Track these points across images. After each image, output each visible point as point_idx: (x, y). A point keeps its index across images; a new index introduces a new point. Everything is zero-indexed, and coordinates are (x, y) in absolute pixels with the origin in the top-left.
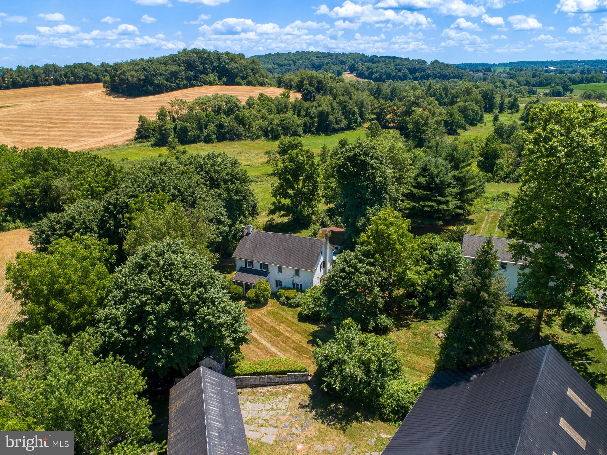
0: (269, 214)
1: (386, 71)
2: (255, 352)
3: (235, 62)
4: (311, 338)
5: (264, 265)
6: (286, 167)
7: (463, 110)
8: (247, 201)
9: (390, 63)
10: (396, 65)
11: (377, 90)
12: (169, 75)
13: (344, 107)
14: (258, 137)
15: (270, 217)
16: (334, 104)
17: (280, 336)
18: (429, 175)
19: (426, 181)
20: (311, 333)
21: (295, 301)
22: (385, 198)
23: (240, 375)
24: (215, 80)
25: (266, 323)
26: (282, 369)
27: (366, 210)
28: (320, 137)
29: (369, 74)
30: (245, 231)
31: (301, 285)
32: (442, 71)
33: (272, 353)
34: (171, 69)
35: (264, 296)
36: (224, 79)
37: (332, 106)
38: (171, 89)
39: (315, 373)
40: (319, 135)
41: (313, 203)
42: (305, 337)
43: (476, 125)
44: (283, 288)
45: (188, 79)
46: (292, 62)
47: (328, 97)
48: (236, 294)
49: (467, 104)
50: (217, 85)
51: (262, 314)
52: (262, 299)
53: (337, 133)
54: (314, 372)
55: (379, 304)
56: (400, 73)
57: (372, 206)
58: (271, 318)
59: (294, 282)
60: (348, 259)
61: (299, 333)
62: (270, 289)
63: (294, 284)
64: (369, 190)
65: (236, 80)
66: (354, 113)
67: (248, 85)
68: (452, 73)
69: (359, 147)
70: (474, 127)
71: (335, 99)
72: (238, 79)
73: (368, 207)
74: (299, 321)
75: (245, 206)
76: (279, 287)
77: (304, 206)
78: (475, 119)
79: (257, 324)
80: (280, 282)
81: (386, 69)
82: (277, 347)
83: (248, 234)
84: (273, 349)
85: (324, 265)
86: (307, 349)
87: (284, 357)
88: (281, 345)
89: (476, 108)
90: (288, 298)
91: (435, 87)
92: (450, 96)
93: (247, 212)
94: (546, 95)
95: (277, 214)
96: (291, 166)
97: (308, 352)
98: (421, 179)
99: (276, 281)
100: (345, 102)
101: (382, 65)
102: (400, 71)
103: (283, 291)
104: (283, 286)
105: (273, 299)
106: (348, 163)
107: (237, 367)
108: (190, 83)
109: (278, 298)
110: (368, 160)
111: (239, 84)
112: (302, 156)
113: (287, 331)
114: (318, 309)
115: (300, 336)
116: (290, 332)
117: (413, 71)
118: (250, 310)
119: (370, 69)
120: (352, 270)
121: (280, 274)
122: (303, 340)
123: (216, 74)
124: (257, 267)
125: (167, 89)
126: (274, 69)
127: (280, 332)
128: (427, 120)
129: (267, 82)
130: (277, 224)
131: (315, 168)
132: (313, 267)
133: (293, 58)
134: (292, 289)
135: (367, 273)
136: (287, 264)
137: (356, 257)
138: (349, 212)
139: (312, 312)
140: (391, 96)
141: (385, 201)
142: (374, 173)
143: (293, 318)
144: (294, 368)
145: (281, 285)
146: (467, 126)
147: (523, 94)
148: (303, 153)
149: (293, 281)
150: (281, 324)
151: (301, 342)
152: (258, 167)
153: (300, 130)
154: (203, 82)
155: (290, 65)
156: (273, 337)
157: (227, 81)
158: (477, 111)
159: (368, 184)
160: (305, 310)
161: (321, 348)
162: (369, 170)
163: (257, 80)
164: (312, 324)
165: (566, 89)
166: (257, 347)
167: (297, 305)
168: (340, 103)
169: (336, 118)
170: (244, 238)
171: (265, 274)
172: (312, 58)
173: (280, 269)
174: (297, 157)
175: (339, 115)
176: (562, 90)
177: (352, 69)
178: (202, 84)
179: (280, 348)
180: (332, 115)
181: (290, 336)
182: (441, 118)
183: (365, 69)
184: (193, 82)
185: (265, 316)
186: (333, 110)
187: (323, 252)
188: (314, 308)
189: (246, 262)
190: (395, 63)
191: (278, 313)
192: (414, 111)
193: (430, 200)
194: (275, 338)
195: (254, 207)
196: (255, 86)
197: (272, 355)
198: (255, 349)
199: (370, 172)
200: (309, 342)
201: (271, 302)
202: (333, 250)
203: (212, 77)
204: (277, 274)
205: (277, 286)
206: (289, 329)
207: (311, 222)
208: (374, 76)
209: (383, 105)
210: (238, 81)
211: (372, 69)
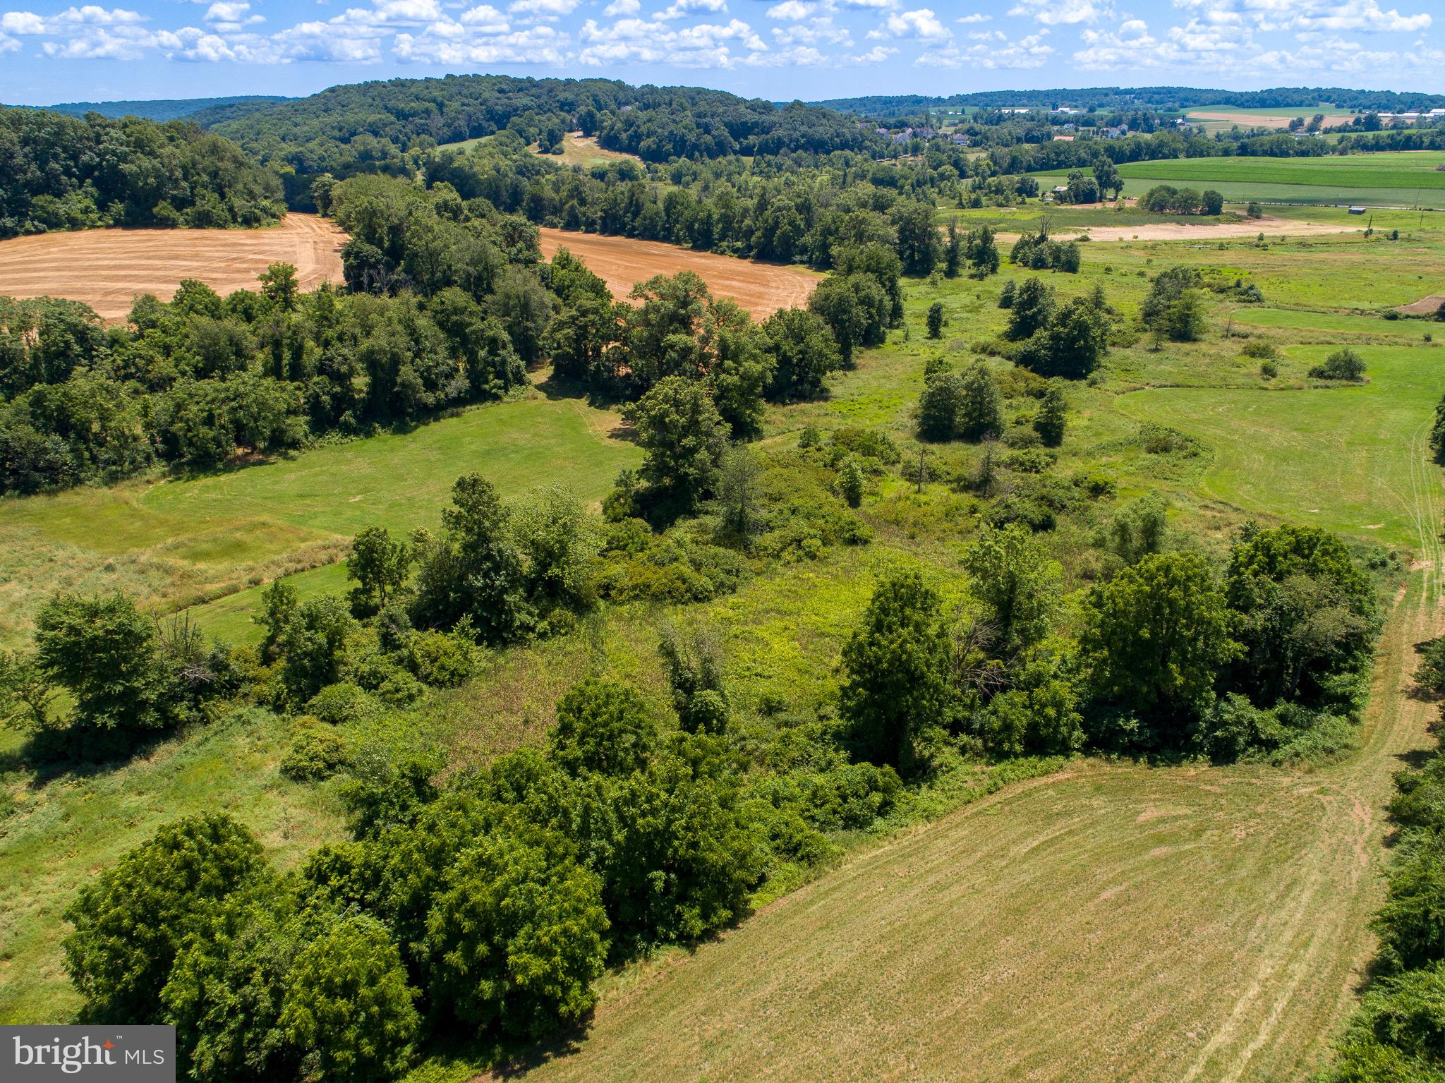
1: (671, 132)
3: (152, 153)
13: (455, 331)
14: (134, 467)
16: (422, 321)
24: (86, 211)
32: (811, 131)
36: (118, 207)
37: (411, 328)
40: (369, 435)
43: (882, 339)
46: (432, 106)
49: (851, 280)
50: (93, 227)
53: (437, 419)
56: (708, 138)
65: (155, 210)
67: (199, 226)
68: (838, 136)
70: (876, 348)
71: (429, 297)
72: (163, 208)
78: (874, 326)
81: (672, 127)
94: (1061, 198)
101: (663, 114)
102: (708, 131)
111: (166, 223)
117: (740, 130)
119: (632, 125)
123: (93, 190)
126: (386, 125)
129: (263, 211)
133: (436, 93)
146: (856, 355)
154: (43, 221)
155: (427, 112)
157: (127, 214)
163: (231, 209)
165: (1107, 181)
169: (428, 369)
172: (486, 95)
176: (1096, 187)
177: (588, 126)
178: (41, 226)
180: (411, 361)
183: (619, 125)
184: (8, 222)
186: (415, 342)
190: (696, 110)
196: (221, 226)
203: (78, 201)
208: (642, 144)
209: (584, 313)
210: (164, 213)
211: (638, 127)
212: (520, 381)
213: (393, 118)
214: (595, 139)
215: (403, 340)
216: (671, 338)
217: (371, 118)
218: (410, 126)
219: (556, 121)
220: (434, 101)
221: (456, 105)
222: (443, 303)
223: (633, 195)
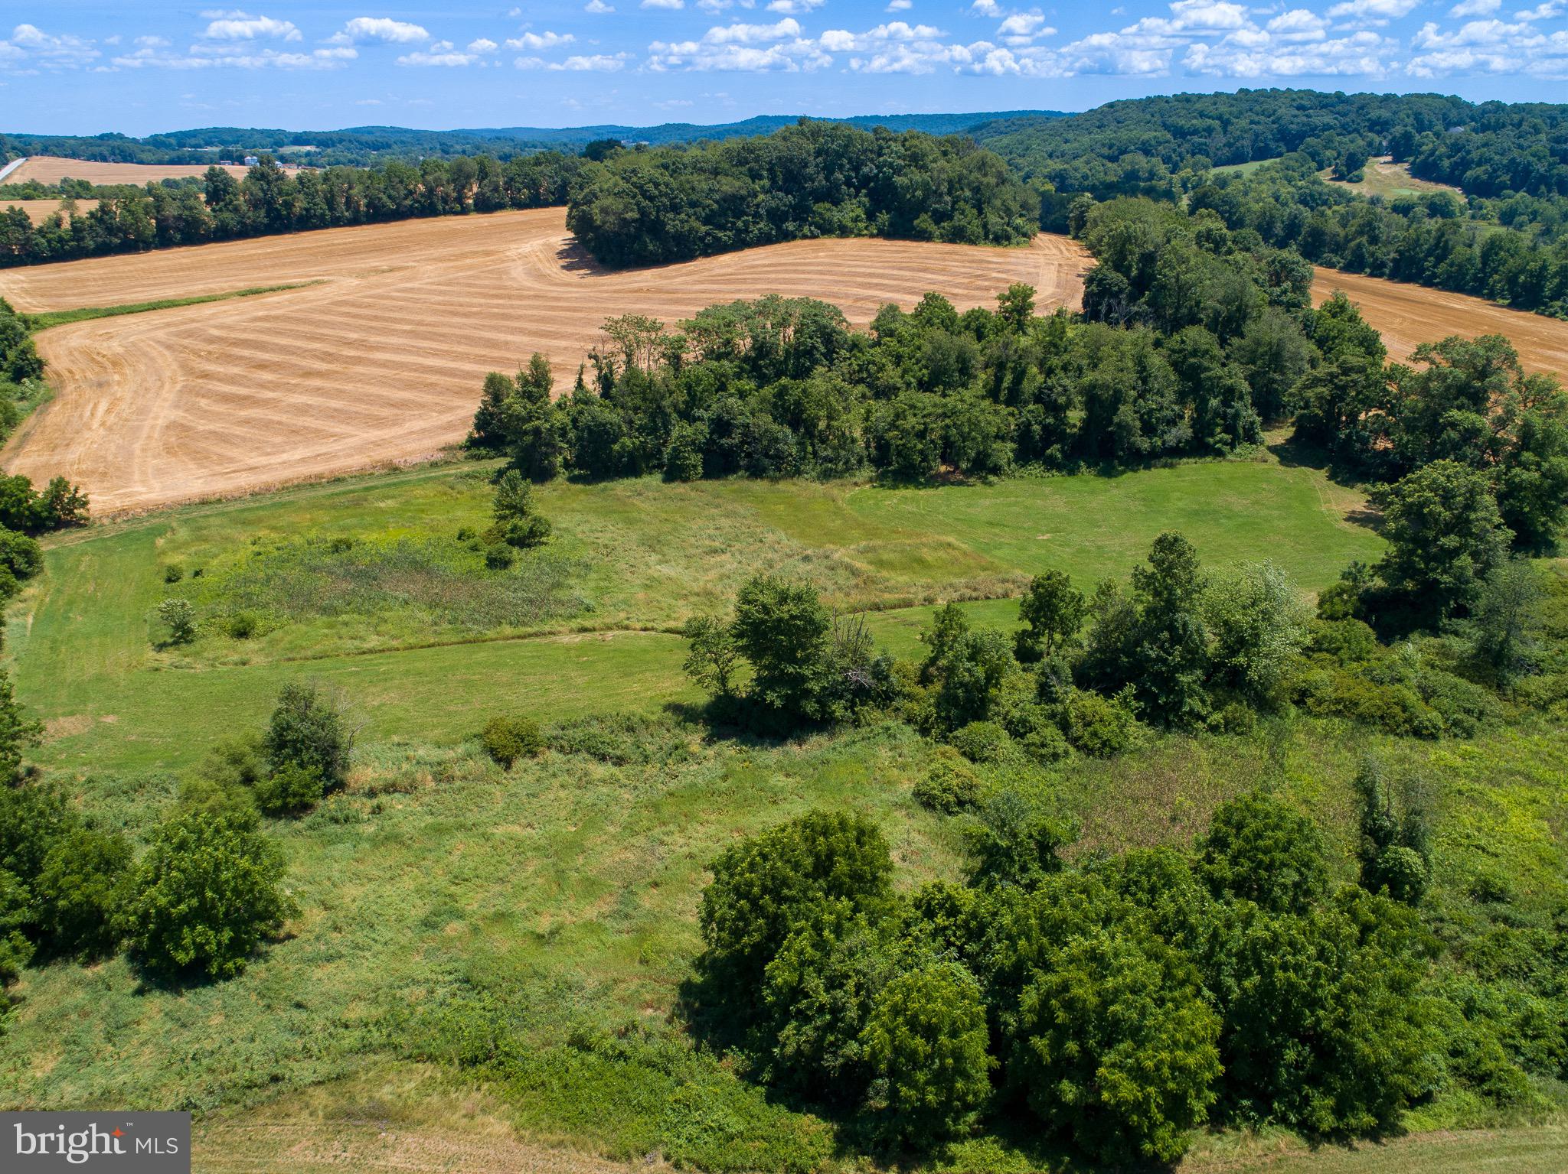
1: (1513, 161)
3: (924, 168)
12: (715, 206)
13: (1189, 374)
14: (847, 468)
16: (1155, 359)
24: (856, 220)
28: (1072, 482)
34: (725, 188)
36: (884, 217)
37: (1142, 365)
38: (721, 248)
40: (1072, 472)
45: (776, 217)
46: (1216, 123)
47: (1136, 332)
50: (859, 235)
65: (916, 222)
66: (1229, 394)
67: (952, 241)
81: (1517, 153)
101: (1507, 137)
108: (779, 228)
111: (923, 236)
123: (865, 200)
125: (708, 246)
153: (1004, 452)
154: (818, 227)
155: (1209, 130)
157: (891, 225)
163: (985, 226)
168: (1178, 358)
169: (1150, 412)
177: (1401, 150)
178: (816, 231)
183: (1443, 150)
184: (790, 226)
196: (972, 242)
203: (851, 210)
208: (1469, 173)
209: (1346, 371)
210: (924, 226)
211: (1468, 152)
212: (1251, 438)
213: (1169, 136)
214: (1406, 166)
215: (1131, 377)
216: (1455, 414)
217: (1146, 136)
218: (1186, 146)
219: (1361, 142)
220: (1220, 118)
221: (1243, 123)
222: (1183, 342)
223: (1443, 235)
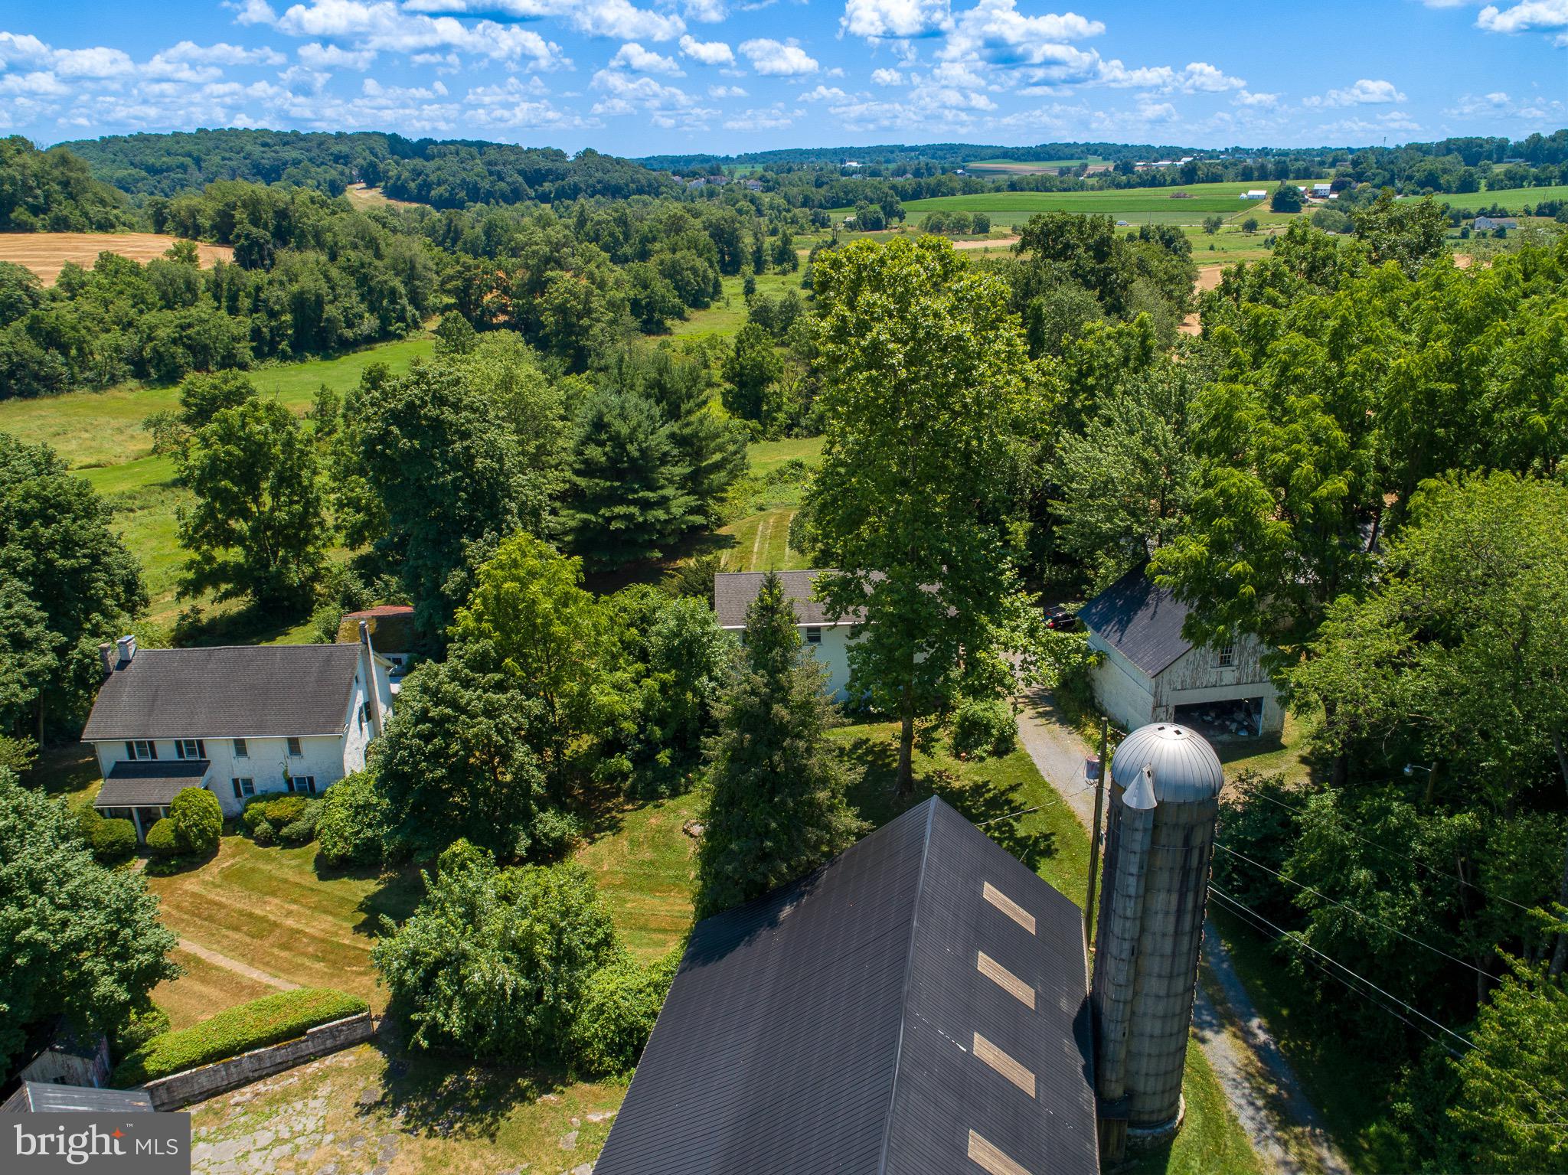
0: (181, 595)
1: (463, 180)
2: (201, 996)
4: (363, 916)
5: (189, 743)
6: (214, 459)
7: (671, 272)
8: (107, 569)
9: (473, 158)
10: (490, 163)
11: (449, 231)
13: (363, 281)
14: (114, 381)
15: (186, 605)
16: (334, 272)
17: (271, 932)
18: (609, 439)
19: (605, 454)
20: (362, 904)
21: (300, 825)
22: (509, 511)
23: (161, 1074)
25: (220, 906)
26: (291, 1021)
27: (463, 547)
28: (306, 366)
29: (420, 187)
30: (114, 658)
31: (311, 779)
32: (606, 177)
33: (252, 987)
35: (203, 832)
37: (328, 279)
39: (388, 1009)
40: (303, 360)
41: (310, 549)
42: (345, 919)
43: (707, 306)
44: (257, 800)
46: (188, 160)
47: (311, 255)
48: (112, 844)
49: (678, 255)
51: (205, 883)
52: (199, 842)
53: (355, 352)
54: (385, 1005)
55: (535, 786)
56: (502, 185)
57: (476, 535)
58: (236, 888)
59: (290, 775)
60: (432, 684)
61: (326, 912)
62: (218, 807)
63: (289, 781)
64: (463, 495)
65: (13, 216)
66: (393, 294)
67: (58, 231)
68: (633, 181)
69: (417, 383)
70: (702, 313)
71: (333, 257)
72: (20, 214)
73: (465, 540)
74: (322, 877)
75: (101, 584)
76: (245, 798)
77: (285, 561)
78: (701, 292)
79: (194, 914)
80: (248, 782)
81: (464, 174)
82: (267, 964)
83: (123, 664)
84: (256, 975)
85: (368, 711)
86: (355, 948)
87: (291, 988)
88: (277, 958)
89: (701, 264)
90: (278, 823)
91: (596, 218)
92: (635, 239)
93: (109, 602)
94: (851, 226)
95: (210, 592)
96: (228, 453)
97: (359, 957)
98: (593, 452)
99: (235, 781)
100: (362, 265)
101: (452, 163)
102: (501, 179)
103: (261, 806)
104: (257, 792)
105: (234, 833)
106: (395, 429)
107: (149, 1054)
109: (248, 829)
110: (448, 415)
111: (25, 228)
112: (258, 421)
113: (289, 913)
114: (369, 833)
115: (330, 918)
116: (300, 915)
117: (535, 177)
118: (165, 881)
119: (419, 175)
120: (449, 711)
121: (243, 759)
122: (341, 928)
124: (166, 752)
126: (138, 181)
127: (267, 921)
128: (587, 302)
129: (117, 217)
130: (213, 622)
131: (301, 451)
132: (337, 724)
133: (189, 147)
134: (285, 795)
135: (490, 712)
136: (261, 728)
137: (454, 676)
138: (416, 559)
139: (356, 845)
140: (488, 245)
141: (509, 517)
142: (468, 448)
143: (301, 873)
144: (324, 1010)
145: (250, 790)
146: (688, 311)
147: (802, 228)
148: (262, 413)
149: (285, 773)
150: (267, 898)
151: (336, 934)
152: (129, 467)
153: (244, 350)
155: (184, 168)
156: (248, 940)
158: (705, 271)
159: (455, 480)
160: (335, 845)
161: (393, 936)
162: (454, 442)
163: (86, 216)
164: (360, 879)
165: (891, 212)
166: (204, 981)
167: (308, 837)
168: (351, 271)
169: (346, 309)
170: (112, 679)
171: (198, 768)
172: (249, 147)
173: (241, 748)
174: (244, 425)
175: (353, 301)
176: (882, 215)
177: (371, 177)
179: (275, 967)
180: (332, 302)
181: (300, 927)
182: (622, 295)
183: (406, 175)
185: (216, 886)
186: (333, 288)
187: (362, 678)
188: (358, 832)
189: (129, 745)
190: (486, 158)
191: (253, 870)
192: (551, 280)
193: (623, 501)
194: (257, 942)
195: (131, 585)
196: (79, 230)
197: (255, 990)
198: (199, 987)
199: (458, 446)
200: (357, 929)
201: (227, 843)
202: (389, 668)
204: (234, 762)
205: (238, 795)
206: (294, 907)
207: (314, 603)
208: (433, 193)
210: (22, 218)
211: (427, 175)
212: (417, 326)
214: (380, 190)
215: (323, 286)
219: (334, 173)
220: (189, 155)
221: (215, 159)
